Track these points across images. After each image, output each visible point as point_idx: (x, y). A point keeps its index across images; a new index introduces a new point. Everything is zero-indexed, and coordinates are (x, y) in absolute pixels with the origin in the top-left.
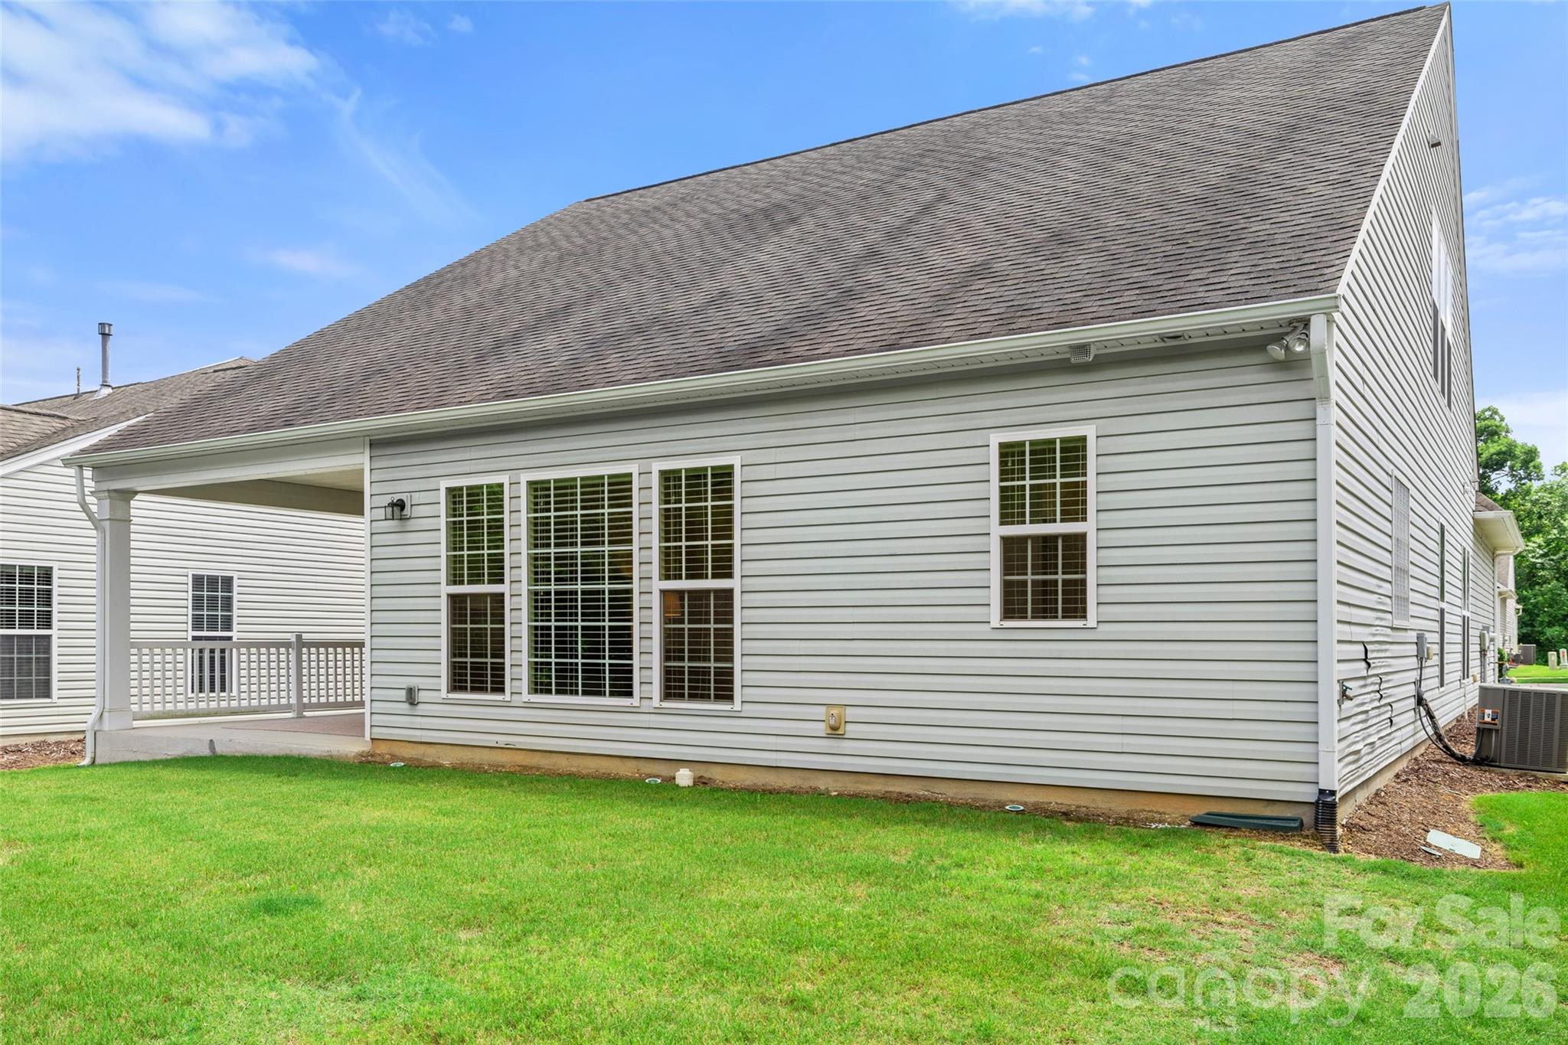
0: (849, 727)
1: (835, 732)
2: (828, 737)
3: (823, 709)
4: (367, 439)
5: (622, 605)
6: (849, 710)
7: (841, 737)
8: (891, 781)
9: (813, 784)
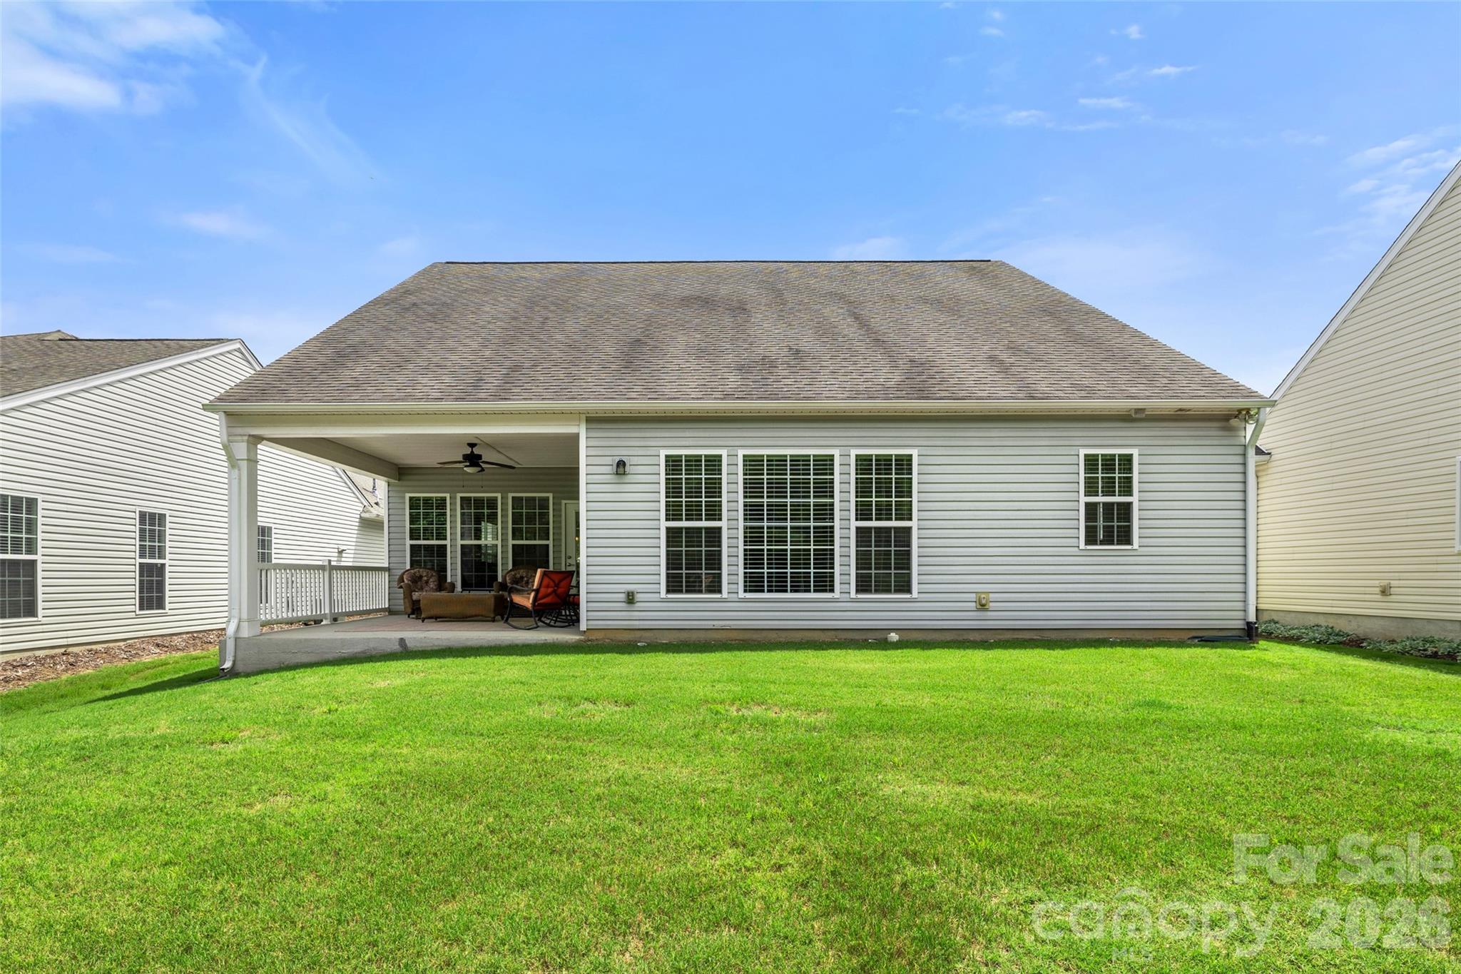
0: (991, 604)
1: (982, 607)
2: (978, 610)
3: (974, 595)
4: (583, 417)
5: (826, 535)
6: (991, 595)
7: (987, 610)
8: (1016, 632)
9: (965, 637)
